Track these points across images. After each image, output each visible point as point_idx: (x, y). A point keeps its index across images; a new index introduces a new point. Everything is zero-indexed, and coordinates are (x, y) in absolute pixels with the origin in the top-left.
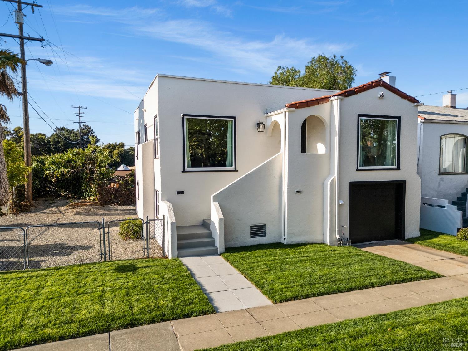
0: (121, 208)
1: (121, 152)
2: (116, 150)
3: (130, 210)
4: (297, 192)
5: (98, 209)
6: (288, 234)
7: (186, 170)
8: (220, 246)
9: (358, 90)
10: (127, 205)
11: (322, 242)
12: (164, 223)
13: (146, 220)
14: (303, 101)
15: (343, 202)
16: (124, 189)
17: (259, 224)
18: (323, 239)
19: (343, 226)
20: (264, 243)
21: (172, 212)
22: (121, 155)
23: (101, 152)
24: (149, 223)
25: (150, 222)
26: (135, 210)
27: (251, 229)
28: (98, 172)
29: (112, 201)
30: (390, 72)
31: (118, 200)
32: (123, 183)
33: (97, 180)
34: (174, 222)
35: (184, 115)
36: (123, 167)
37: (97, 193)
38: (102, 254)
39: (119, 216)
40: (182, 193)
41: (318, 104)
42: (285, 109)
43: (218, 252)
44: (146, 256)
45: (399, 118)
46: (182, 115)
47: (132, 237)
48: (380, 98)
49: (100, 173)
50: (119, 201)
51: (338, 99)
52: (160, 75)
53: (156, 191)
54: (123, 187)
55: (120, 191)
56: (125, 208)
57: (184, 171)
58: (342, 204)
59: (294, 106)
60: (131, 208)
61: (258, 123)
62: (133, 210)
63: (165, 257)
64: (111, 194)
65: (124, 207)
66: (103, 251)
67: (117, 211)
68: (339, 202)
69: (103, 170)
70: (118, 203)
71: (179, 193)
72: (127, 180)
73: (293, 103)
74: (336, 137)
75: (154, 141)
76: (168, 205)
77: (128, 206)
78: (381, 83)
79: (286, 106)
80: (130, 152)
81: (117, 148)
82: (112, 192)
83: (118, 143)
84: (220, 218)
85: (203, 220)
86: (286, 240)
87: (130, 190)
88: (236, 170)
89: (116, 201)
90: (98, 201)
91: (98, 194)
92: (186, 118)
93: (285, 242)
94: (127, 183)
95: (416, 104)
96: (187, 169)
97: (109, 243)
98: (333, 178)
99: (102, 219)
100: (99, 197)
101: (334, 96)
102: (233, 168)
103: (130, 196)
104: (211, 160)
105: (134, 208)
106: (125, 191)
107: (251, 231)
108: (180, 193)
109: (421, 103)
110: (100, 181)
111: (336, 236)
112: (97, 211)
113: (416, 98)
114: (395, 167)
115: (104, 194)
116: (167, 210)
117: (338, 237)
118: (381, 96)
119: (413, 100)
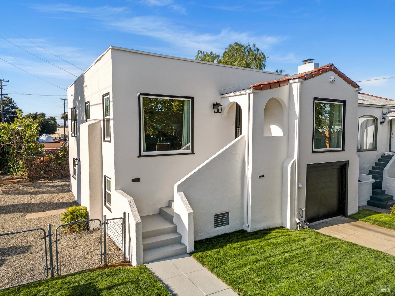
0: (52, 184)
1: (41, 121)
2: (36, 119)
3: (62, 186)
4: (260, 176)
5: (28, 187)
6: (252, 221)
7: (142, 155)
8: (189, 245)
9: (315, 74)
10: (57, 179)
11: (281, 225)
12: (124, 221)
13: (104, 220)
14: (266, 82)
15: (302, 185)
16: (55, 163)
17: (223, 212)
18: (282, 222)
19: (301, 209)
20: (228, 232)
21: (135, 209)
22: (41, 124)
23: (29, 127)
24: (107, 223)
25: (109, 222)
26: (68, 186)
27: (215, 218)
28: (26, 147)
29: (41, 177)
30: (314, 59)
31: (48, 174)
32: (54, 158)
33: (25, 155)
34: (139, 222)
35: (141, 94)
36: (45, 136)
37: (25, 168)
38: (48, 269)
39: (52, 195)
40: (138, 180)
41: (280, 86)
42: (251, 91)
43: (187, 251)
44: (103, 264)
45: (344, 102)
46: (138, 94)
47: (78, 230)
48: (331, 82)
49: (29, 148)
50: (50, 176)
51: (298, 82)
52: (115, 48)
53: (105, 177)
54: (53, 162)
55: (50, 166)
56: (56, 184)
57: (140, 156)
58: (301, 187)
59: (258, 88)
60: (63, 183)
61: (214, 104)
62: (65, 185)
63: (127, 263)
64: (41, 169)
65: (55, 182)
66: (49, 265)
67: (48, 187)
68: (298, 185)
69: (32, 146)
70: (48, 178)
71: (134, 180)
72: (58, 155)
73: (258, 84)
74: (296, 120)
75: (102, 122)
76: (129, 199)
77: (59, 181)
78: (333, 68)
79: (251, 88)
80: (50, 121)
81: (38, 118)
82: (42, 167)
83: (38, 113)
84: (189, 212)
85: (160, 209)
86: (250, 227)
87: (61, 165)
88: (193, 153)
89: (46, 176)
90: (26, 177)
91: (26, 170)
92: (142, 97)
93: (249, 230)
94: (58, 158)
95: (357, 89)
96: (143, 153)
97: (57, 254)
98: (294, 161)
99: (49, 225)
100: (28, 172)
101: (295, 79)
102: (190, 151)
103: (61, 171)
104: (159, 140)
105: (67, 183)
106: (55, 165)
107: (215, 219)
108: (136, 180)
109: (360, 88)
110: (29, 156)
111: (295, 220)
112: (26, 189)
113: (358, 84)
114: (341, 148)
115: (33, 169)
116: (129, 206)
117: (298, 221)
118: (333, 80)
119: (355, 85)
